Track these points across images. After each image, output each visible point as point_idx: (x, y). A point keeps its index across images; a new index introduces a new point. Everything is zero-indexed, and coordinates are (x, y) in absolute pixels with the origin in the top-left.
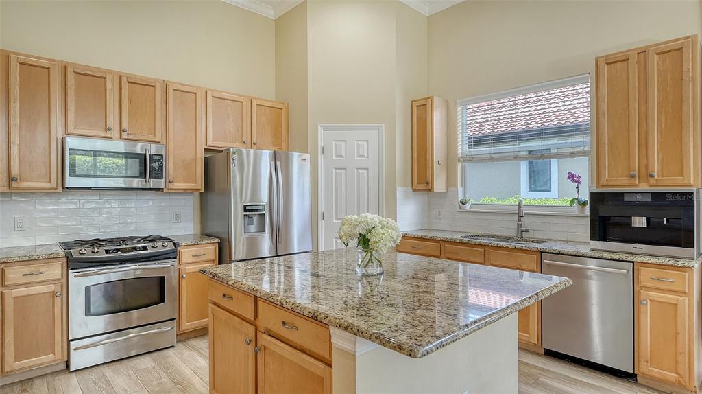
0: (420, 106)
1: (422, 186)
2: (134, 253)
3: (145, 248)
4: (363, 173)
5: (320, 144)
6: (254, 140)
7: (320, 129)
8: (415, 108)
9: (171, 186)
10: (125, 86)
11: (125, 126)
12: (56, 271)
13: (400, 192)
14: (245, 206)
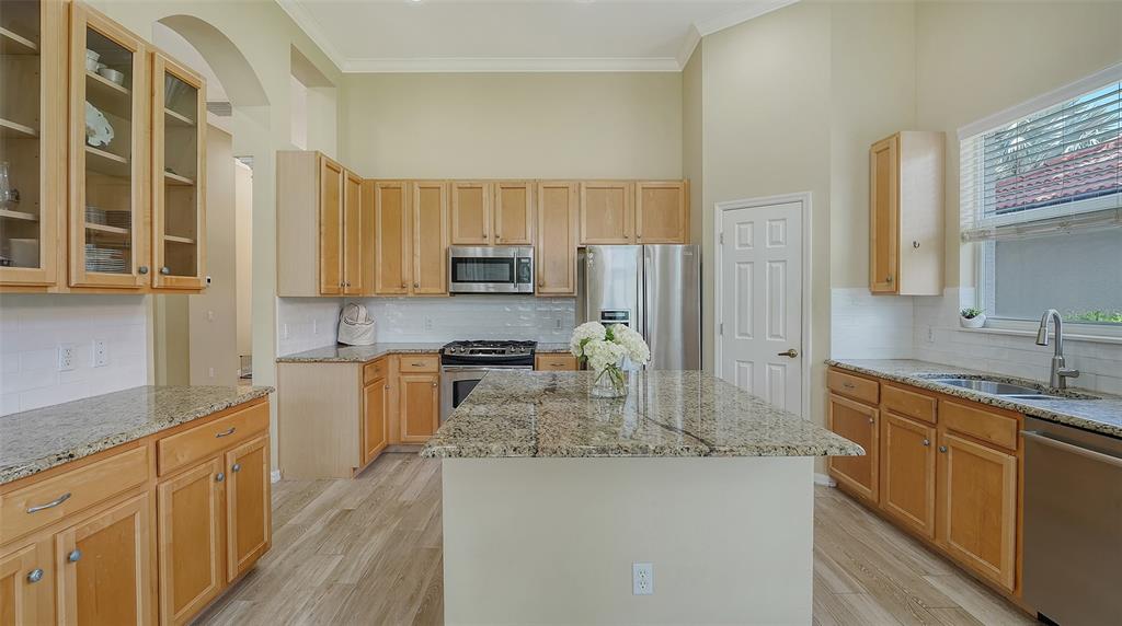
0: (880, 151)
1: (883, 287)
2: (493, 355)
3: (503, 352)
4: (778, 268)
5: (717, 233)
6: (639, 233)
7: (717, 208)
8: (874, 155)
9: (541, 290)
10: (499, 191)
11: (499, 232)
12: (433, 364)
13: (839, 296)
14: (603, 313)
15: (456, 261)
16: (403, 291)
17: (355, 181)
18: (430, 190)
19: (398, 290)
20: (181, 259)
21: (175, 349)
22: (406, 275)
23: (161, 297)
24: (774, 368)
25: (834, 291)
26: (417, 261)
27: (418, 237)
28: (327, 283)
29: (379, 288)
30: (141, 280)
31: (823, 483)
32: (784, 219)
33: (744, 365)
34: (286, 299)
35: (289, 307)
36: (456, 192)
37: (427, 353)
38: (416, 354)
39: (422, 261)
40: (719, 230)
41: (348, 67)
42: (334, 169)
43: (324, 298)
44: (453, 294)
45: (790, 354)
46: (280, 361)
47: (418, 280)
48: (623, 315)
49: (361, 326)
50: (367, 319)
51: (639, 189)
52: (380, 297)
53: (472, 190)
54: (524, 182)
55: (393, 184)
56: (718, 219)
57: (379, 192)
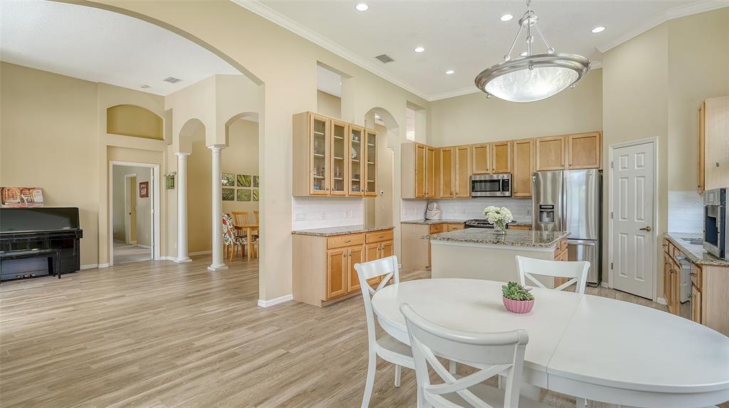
5: (610, 161)
6: (571, 163)
7: (610, 148)
9: (514, 195)
10: (494, 147)
11: (494, 167)
12: (461, 228)
14: (540, 206)
15: (474, 182)
16: (451, 197)
17: (431, 150)
18: (463, 150)
19: (449, 195)
20: (371, 187)
21: (370, 216)
22: (453, 189)
23: (367, 198)
24: (639, 237)
25: (669, 192)
26: (457, 182)
27: (458, 172)
28: (418, 193)
29: (442, 195)
30: (363, 193)
31: (663, 303)
32: (644, 153)
33: (623, 235)
34: (405, 200)
35: (405, 203)
36: (474, 150)
37: (459, 223)
38: (455, 223)
39: (459, 183)
40: (611, 159)
41: (430, 99)
42: (421, 147)
43: (418, 199)
44: (473, 197)
45: (647, 229)
46: (402, 223)
47: (458, 191)
48: (551, 207)
49: (434, 212)
50: (438, 208)
51: (571, 139)
52: (442, 199)
53: (482, 148)
54: (507, 142)
55: (447, 149)
56: (611, 154)
57: (442, 153)
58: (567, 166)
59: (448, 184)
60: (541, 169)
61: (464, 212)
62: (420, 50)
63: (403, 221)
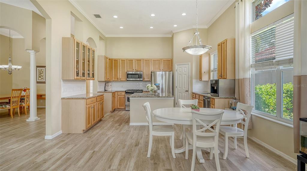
1: (200, 79)
4: (185, 76)
9: (144, 80)
10: (136, 61)
11: (136, 69)
15: (128, 74)
16: (118, 80)
18: (123, 61)
19: (117, 80)
20: (93, 75)
22: (119, 77)
24: (184, 94)
25: (193, 80)
26: (121, 74)
27: (121, 70)
29: (113, 79)
32: (186, 67)
34: (99, 81)
36: (128, 61)
37: (123, 91)
38: (121, 92)
40: (176, 69)
41: (107, 36)
42: (107, 58)
43: (104, 81)
44: (127, 80)
45: (187, 91)
47: (121, 78)
49: (110, 87)
50: (111, 85)
51: (163, 61)
52: (113, 81)
53: (131, 61)
54: (141, 59)
55: (116, 60)
56: (176, 67)
57: (113, 61)
58: (161, 70)
59: (116, 75)
60: (153, 70)
61: (122, 87)
62: (116, 17)
63: (99, 91)
